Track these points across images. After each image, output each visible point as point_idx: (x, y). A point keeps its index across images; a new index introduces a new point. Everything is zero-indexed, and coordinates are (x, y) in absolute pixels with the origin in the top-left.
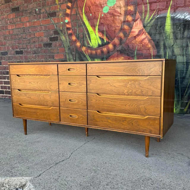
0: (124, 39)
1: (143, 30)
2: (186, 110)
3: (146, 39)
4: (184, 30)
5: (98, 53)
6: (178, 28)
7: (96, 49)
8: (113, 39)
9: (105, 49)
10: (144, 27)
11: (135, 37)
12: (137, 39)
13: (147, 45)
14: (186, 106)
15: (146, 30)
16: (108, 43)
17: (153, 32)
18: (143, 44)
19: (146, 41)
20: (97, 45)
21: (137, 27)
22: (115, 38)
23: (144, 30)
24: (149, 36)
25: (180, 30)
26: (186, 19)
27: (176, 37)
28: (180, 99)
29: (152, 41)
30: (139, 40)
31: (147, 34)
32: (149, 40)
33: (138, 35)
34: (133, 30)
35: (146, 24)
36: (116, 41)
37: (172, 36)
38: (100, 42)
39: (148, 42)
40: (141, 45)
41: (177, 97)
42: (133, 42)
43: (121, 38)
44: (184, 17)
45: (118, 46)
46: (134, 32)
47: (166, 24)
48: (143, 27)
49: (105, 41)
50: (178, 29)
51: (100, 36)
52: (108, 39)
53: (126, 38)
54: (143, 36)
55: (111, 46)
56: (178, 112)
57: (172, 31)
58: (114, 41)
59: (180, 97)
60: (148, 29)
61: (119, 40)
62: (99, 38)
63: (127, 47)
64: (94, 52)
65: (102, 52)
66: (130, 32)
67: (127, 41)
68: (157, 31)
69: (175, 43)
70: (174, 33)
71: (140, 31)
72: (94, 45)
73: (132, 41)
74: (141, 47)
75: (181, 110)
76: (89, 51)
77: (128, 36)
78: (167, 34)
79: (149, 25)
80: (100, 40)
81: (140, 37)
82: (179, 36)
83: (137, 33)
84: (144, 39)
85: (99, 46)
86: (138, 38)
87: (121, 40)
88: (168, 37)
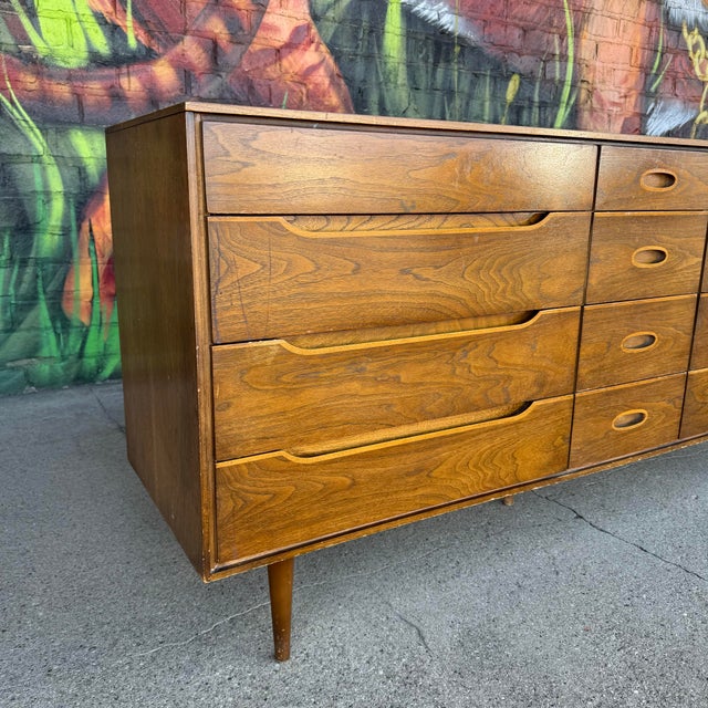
0: (231, 53)
1: (309, 28)
3: (321, 71)
4: (436, 64)
5: (89, 101)
6: (421, 52)
7: (70, 76)
8: (176, 42)
9: (132, 84)
10: (315, 18)
11: (279, 53)
12: (285, 63)
13: (324, 96)
15: (320, 30)
16: (146, 56)
17: (346, 47)
18: (311, 87)
19: (321, 78)
20: (84, 55)
21: (287, 13)
22: (188, 38)
23: (314, 30)
24: (330, 61)
25: (425, 60)
26: (442, 26)
27: (415, 83)
29: (342, 82)
30: (297, 69)
31: (323, 48)
32: (331, 77)
33: (290, 46)
34: (268, 19)
35: (320, 7)
36: (192, 50)
37: (402, 78)
38: (101, 44)
39: (327, 81)
40: (304, 91)
42: (272, 71)
43: (215, 43)
44: (436, 17)
45: (203, 79)
46: (273, 29)
47: (388, 27)
48: (309, 18)
49: (132, 43)
50: (421, 56)
51: (100, 8)
52: (149, 32)
53: (239, 48)
54: (310, 57)
55: (164, 73)
57: (404, 56)
58: (178, 48)
60: (330, 29)
61: (205, 51)
62: (93, 19)
63: (245, 89)
64: (63, 91)
65: (116, 96)
66: (258, 25)
67: (244, 62)
68: (357, 48)
69: (412, 104)
70: (410, 66)
71: (297, 31)
72: (62, 50)
73: (266, 65)
74: (301, 100)
76: (30, 81)
77: (250, 43)
78: (389, 65)
79: (330, 14)
80: (97, 27)
81: (296, 54)
82: (423, 82)
83: (283, 36)
84: (314, 68)
85: (96, 60)
86: (290, 57)
87: (214, 50)
88: (392, 77)
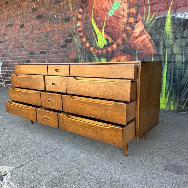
0: (127, 40)
1: (144, 30)
2: (183, 108)
3: (147, 39)
4: (184, 30)
5: (104, 53)
6: (178, 28)
7: (102, 49)
8: (117, 40)
9: (110, 49)
10: (145, 27)
11: (137, 38)
12: (138, 39)
13: (147, 45)
14: (183, 104)
15: (146, 30)
16: (112, 44)
17: (153, 32)
18: (144, 43)
19: (147, 41)
20: (103, 46)
21: (139, 28)
22: (119, 39)
23: (145, 31)
24: (149, 37)
25: (180, 30)
26: (186, 19)
27: (175, 37)
28: (178, 97)
29: (152, 41)
30: (141, 40)
31: (147, 34)
32: (149, 40)
33: (139, 35)
34: (135, 31)
35: (146, 25)
36: (120, 41)
37: (171, 36)
38: (106, 43)
39: (148, 41)
40: (142, 45)
41: (175, 95)
42: (135, 42)
43: (124, 39)
44: (184, 17)
45: (121, 46)
46: (136, 33)
47: (166, 24)
48: (144, 28)
49: (110, 42)
50: (178, 29)
51: (106, 37)
52: (113, 40)
53: (128, 38)
54: (144, 37)
55: (115, 46)
56: (176, 109)
57: (172, 30)
58: (117, 41)
59: (178, 95)
60: (149, 29)
61: (122, 41)
62: (105, 39)
63: (129, 47)
64: (100, 52)
65: (107, 52)
66: (132, 33)
67: (129, 41)
68: (157, 32)
69: (174, 43)
70: (174, 33)
71: (141, 32)
72: (101, 45)
73: (134, 41)
74: (142, 47)
75: (179, 108)
76: (97, 51)
77: (131, 37)
78: (167, 34)
79: (149, 26)
80: (105, 41)
81: (141, 37)
82: (179, 36)
83: (138, 34)
84: (145, 39)
85: (105, 46)
86: (139, 38)
87: (124, 40)
88: (168, 37)
